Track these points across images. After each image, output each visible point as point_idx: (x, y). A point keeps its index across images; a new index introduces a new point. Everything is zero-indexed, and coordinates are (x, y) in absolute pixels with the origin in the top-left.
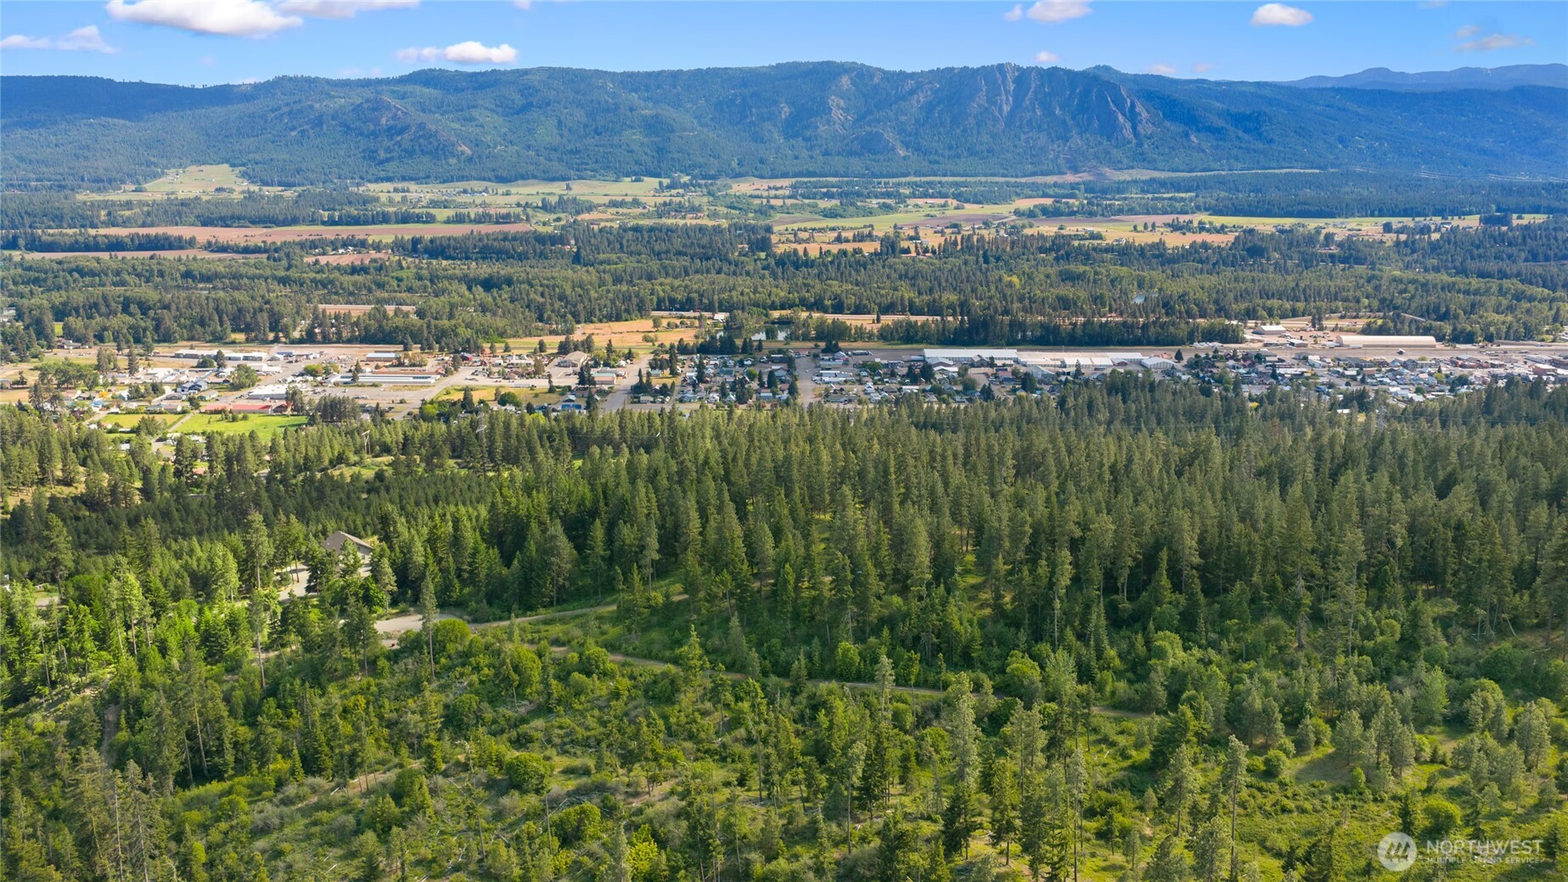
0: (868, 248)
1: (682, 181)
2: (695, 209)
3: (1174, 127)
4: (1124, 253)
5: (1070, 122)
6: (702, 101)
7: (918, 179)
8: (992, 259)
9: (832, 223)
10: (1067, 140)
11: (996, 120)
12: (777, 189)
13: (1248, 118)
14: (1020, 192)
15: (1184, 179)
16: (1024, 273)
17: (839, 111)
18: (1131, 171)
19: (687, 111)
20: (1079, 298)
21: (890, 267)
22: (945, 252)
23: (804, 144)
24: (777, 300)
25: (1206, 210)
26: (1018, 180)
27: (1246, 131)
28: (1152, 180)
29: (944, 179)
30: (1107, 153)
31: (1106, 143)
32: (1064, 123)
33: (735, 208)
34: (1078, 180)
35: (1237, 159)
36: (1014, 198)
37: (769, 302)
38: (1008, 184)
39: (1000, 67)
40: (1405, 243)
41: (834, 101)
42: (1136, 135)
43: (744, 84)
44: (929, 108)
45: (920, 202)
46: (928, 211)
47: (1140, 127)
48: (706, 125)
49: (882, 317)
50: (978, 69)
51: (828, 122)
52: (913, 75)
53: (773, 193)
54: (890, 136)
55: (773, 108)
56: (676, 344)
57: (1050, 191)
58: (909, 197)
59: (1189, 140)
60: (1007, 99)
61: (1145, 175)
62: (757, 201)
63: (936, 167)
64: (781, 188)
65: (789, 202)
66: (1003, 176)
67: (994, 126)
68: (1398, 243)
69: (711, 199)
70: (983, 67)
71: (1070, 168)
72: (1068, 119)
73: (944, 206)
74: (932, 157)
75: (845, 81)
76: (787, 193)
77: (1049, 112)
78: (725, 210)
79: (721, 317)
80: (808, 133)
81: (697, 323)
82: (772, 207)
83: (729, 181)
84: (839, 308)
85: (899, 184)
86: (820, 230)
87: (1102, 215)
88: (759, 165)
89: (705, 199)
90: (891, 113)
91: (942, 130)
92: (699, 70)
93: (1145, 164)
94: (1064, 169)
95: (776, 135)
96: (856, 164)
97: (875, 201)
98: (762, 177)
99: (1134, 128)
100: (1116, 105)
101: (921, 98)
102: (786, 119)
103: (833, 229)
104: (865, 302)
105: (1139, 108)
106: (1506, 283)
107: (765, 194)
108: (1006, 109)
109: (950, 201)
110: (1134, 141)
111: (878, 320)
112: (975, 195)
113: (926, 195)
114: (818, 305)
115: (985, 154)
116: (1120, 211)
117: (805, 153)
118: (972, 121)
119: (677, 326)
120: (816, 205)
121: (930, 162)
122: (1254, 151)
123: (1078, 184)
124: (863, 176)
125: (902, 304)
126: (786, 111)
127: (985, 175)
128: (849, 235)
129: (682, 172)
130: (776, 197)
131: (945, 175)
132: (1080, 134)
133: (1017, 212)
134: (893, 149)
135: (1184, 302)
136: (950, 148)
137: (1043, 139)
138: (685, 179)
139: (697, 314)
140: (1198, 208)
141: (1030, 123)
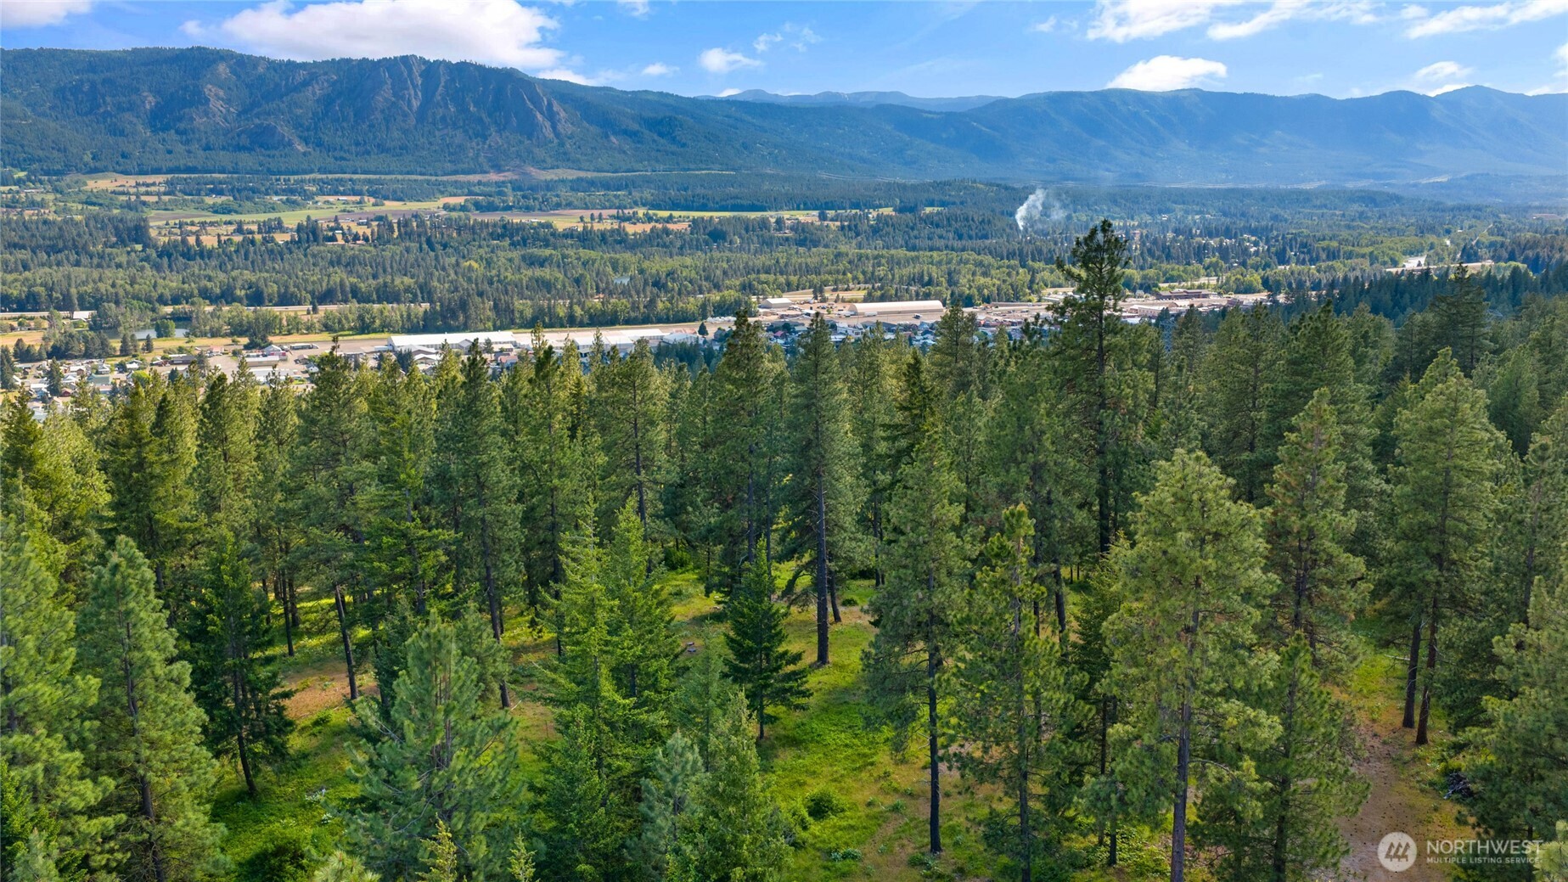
0: (281, 238)
1: (16, 176)
2: (33, 204)
3: (594, 129)
4: (584, 239)
5: (487, 120)
6: (36, 87)
7: (324, 176)
8: (438, 247)
9: (226, 218)
10: (485, 138)
11: (405, 115)
12: (148, 185)
13: (660, 122)
14: (440, 189)
15: (612, 179)
16: (481, 258)
17: (218, 104)
18: (556, 171)
19: (15, 97)
20: (556, 279)
21: (314, 256)
22: (380, 240)
23: (178, 138)
24: (167, 293)
25: (644, 205)
26: (440, 178)
27: (661, 135)
28: (580, 180)
29: (355, 177)
30: (530, 152)
31: (527, 142)
32: (480, 120)
33: (94, 204)
34: (502, 179)
35: (657, 161)
36: (438, 195)
37: (155, 295)
38: (428, 182)
39: (405, 60)
40: (849, 226)
41: (210, 90)
42: (557, 135)
43: (92, 68)
44: (327, 101)
45: (331, 199)
46: (343, 207)
47: (559, 127)
48: (44, 115)
49: (321, 308)
50: (379, 61)
51: (206, 114)
52: (304, 65)
53: (143, 189)
54: (285, 131)
55: (134, 97)
56: (12, 350)
57: (476, 189)
58: (317, 195)
59: (609, 141)
60: (416, 94)
61: (572, 175)
62: (124, 198)
63: (344, 163)
64: (154, 184)
65: (166, 198)
66: (421, 174)
67: (404, 121)
68: (842, 228)
69: (59, 196)
70: (385, 59)
71: (492, 167)
72: (484, 116)
73: (360, 203)
74: (337, 154)
75: (222, 69)
76: (162, 189)
77: (463, 109)
78: (80, 207)
79: (82, 315)
80: (182, 126)
81: (46, 324)
82: (144, 203)
83: (82, 177)
84: (256, 298)
85: (302, 181)
86: (212, 224)
87: (540, 209)
88: (121, 160)
89: (50, 197)
90: (282, 106)
91: (345, 125)
92: (28, 51)
93: (570, 164)
94: (486, 167)
95: (140, 128)
96: (247, 160)
97: (275, 198)
98: (126, 173)
99: (554, 127)
100: (533, 103)
101: (317, 90)
102: (152, 111)
103: (230, 223)
104: (292, 289)
105: (556, 107)
106: (965, 255)
107: (132, 190)
108: (416, 104)
109: (366, 198)
110: (556, 141)
111: (315, 310)
112: (395, 192)
113: (336, 193)
114: (227, 296)
115: (398, 151)
116: (558, 206)
117: (181, 148)
118: (379, 116)
119: (13, 329)
120: (203, 201)
121: (336, 159)
122: (673, 153)
123: (503, 182)
124: (257, 172)
125: (343, 291)
126: (150, 101)
127: (401, 173)
128: (255, 228)
129: (13, 166)
130: (147, 194)
131: (355, 173)
132: (499, 131)
133: (446, 207)
134: (290, 144)
135: (674, 280)
136: (357, 144)
137: (459, 137)
138: (22, 174)
139: (46, 314)
140: (636, 203)
141: (443, 119)
